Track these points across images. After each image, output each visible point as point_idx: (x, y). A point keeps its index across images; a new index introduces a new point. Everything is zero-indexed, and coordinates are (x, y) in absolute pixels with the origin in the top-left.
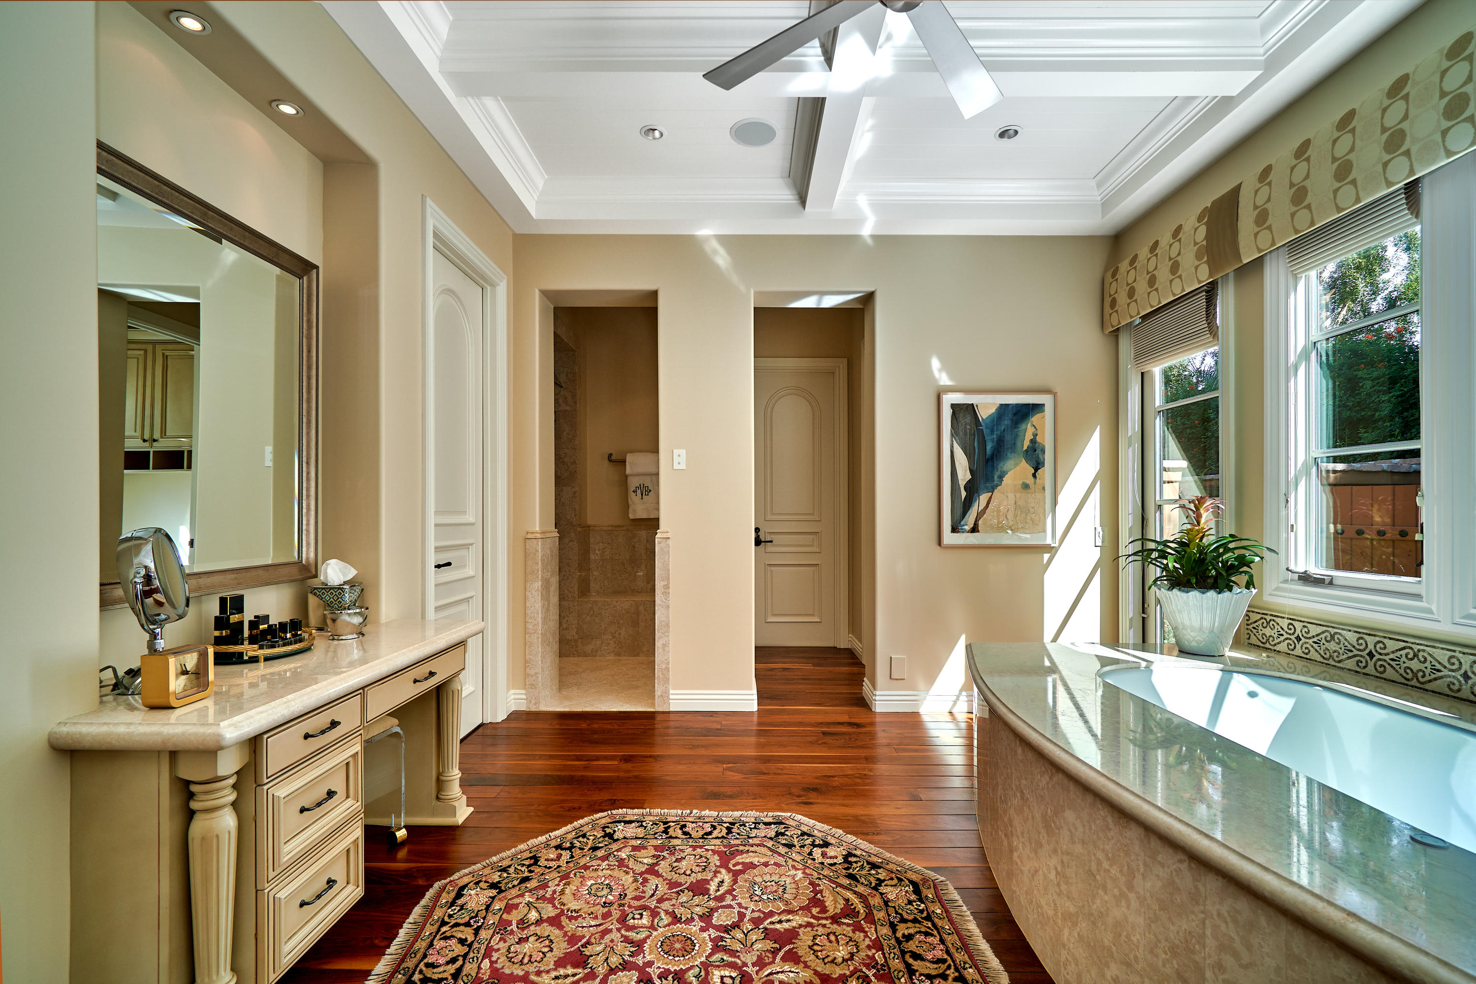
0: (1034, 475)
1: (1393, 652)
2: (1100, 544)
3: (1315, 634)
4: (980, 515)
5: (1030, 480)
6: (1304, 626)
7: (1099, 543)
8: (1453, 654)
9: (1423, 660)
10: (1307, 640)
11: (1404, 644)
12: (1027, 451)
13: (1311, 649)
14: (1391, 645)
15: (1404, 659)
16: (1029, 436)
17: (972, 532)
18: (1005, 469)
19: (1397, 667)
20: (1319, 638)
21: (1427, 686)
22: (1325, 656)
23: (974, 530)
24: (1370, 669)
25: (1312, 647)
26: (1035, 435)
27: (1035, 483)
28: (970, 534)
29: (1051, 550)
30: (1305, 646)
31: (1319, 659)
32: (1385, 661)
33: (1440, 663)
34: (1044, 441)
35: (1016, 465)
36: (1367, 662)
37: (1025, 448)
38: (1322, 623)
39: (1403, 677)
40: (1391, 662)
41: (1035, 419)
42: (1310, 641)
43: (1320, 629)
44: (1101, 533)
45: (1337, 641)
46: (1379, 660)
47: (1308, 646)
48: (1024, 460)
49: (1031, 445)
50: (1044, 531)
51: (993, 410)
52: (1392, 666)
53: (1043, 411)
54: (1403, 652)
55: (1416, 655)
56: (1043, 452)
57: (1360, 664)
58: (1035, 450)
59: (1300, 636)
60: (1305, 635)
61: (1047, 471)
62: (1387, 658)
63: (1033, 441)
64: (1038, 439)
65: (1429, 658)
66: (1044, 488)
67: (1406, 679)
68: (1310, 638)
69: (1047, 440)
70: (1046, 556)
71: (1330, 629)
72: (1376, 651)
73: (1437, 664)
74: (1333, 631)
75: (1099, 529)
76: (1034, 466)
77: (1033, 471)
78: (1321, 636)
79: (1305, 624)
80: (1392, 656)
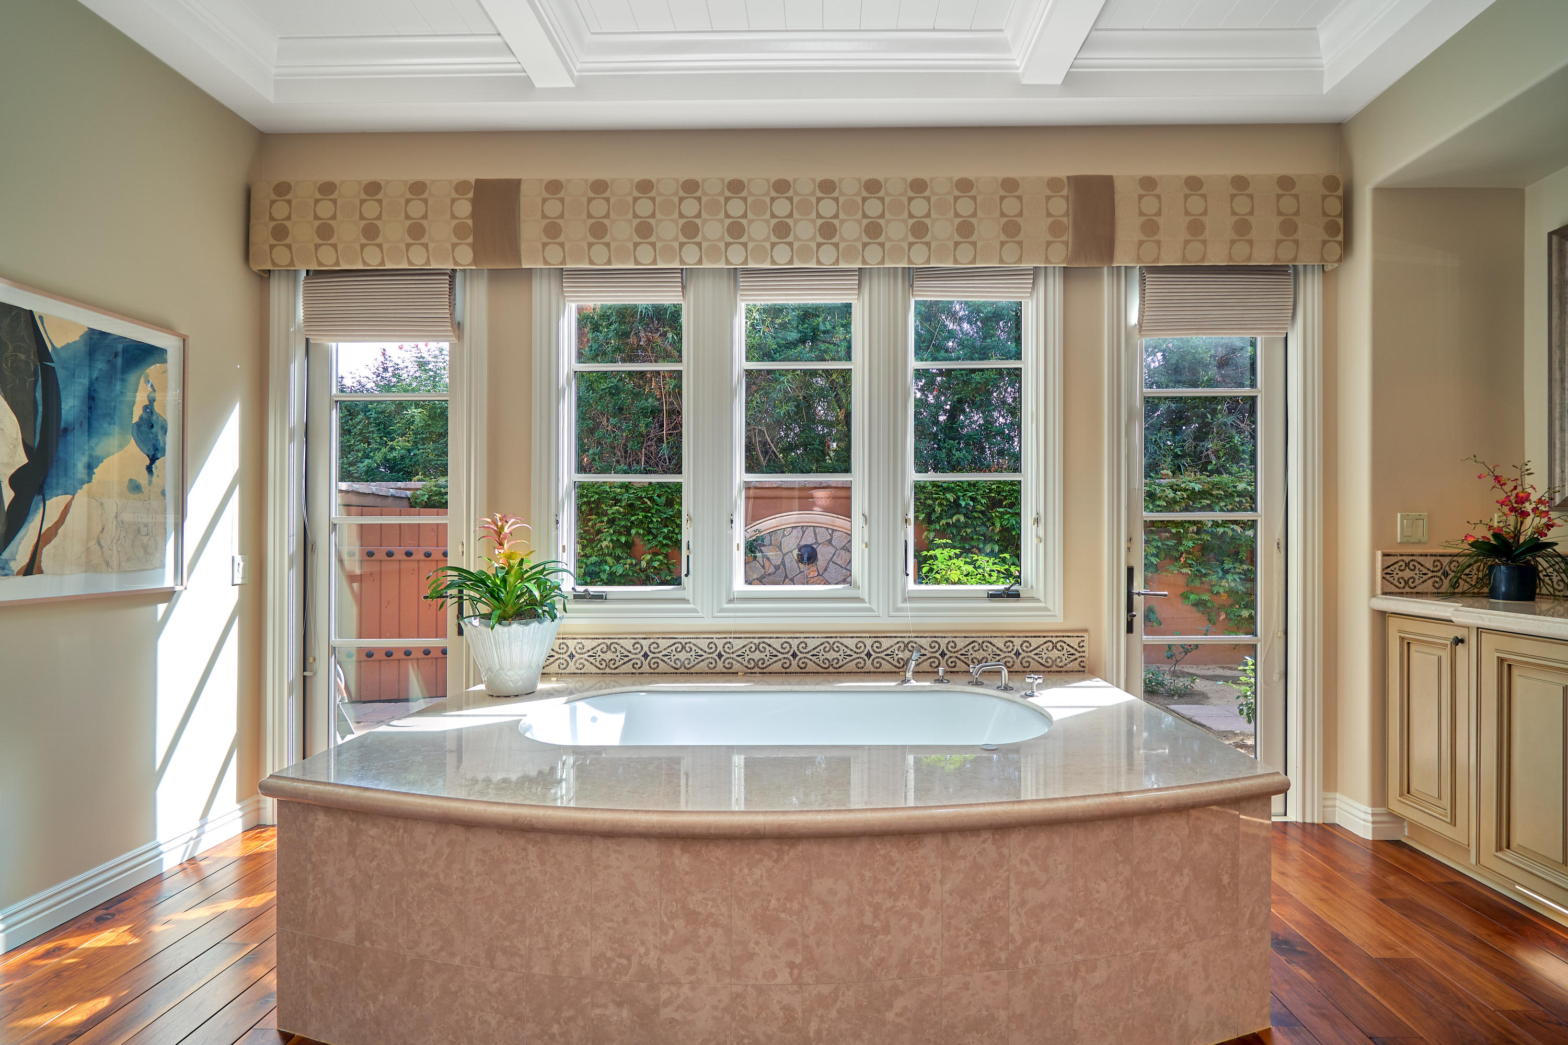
0: (149, 469)
1: (665, 649)
2: (240, 582)
3: (590, 648)
4: (43, 539)
5: (142, 477)
6: (579, 643)
7: (238, 580)
8: (712, 640)
9: (689, 650)
10: (581, 656)
11: (674, 641)
12: (138, 425)
13: (586, 663)
14: (663, 643)
15: (674, 653)
16: (141, 399)
17: (25, 575)
18: (98, 452)
19: (668, 661)
20: (595, 651)
21: (692, 671)
22: (601, 667)
23: (31, 568)
24: (646, 668)
25: (587, 661)
26: (152, 401)
27: (150, 483)
28: (21, 578)
29: (169, 596)
30: (579, 661)
31: (595, 670)
32: (658, 658)
33: (701, 650)
34: (165, 412)
35: (121, 447)
36: (642, 663)
37: (135, 419)
38: (596, 636)
39: (673, 667)
40: (664, 658)
41: (153, 370)
42: (585, 656)
43: (595, 643)
44: (242, 564)
45: (614, 650)
46: (653, 658)
47: (582, 661)
48: (132, 441)
49: (145, 416)
50: (163, 566)
51: (75, 337)
52: (664, 661)
53: (164, 361)
54: (673, 648)
55: (683, 648)
56: (164, 429)
57: (635, 666)
58: (152, 426)
59: (574, 653)
60: (579, 651)
61: (167, 463)
62: (660, 655)
63: (149, 409)
64: (157, 407)
65: (694, 648)
66: (163, 493)
67: (675, 668)
68: (585, 653)
69: (168, 410)
70: (162, 608)
71: (606, 641)
72: (650, 651)
73: (699, 651)
74: (609, 642)
75: (238, 559)
76: (151, 454)
77: (148, 462)
78: (596, 649)
79: (579, 641)
80: (664, 653)
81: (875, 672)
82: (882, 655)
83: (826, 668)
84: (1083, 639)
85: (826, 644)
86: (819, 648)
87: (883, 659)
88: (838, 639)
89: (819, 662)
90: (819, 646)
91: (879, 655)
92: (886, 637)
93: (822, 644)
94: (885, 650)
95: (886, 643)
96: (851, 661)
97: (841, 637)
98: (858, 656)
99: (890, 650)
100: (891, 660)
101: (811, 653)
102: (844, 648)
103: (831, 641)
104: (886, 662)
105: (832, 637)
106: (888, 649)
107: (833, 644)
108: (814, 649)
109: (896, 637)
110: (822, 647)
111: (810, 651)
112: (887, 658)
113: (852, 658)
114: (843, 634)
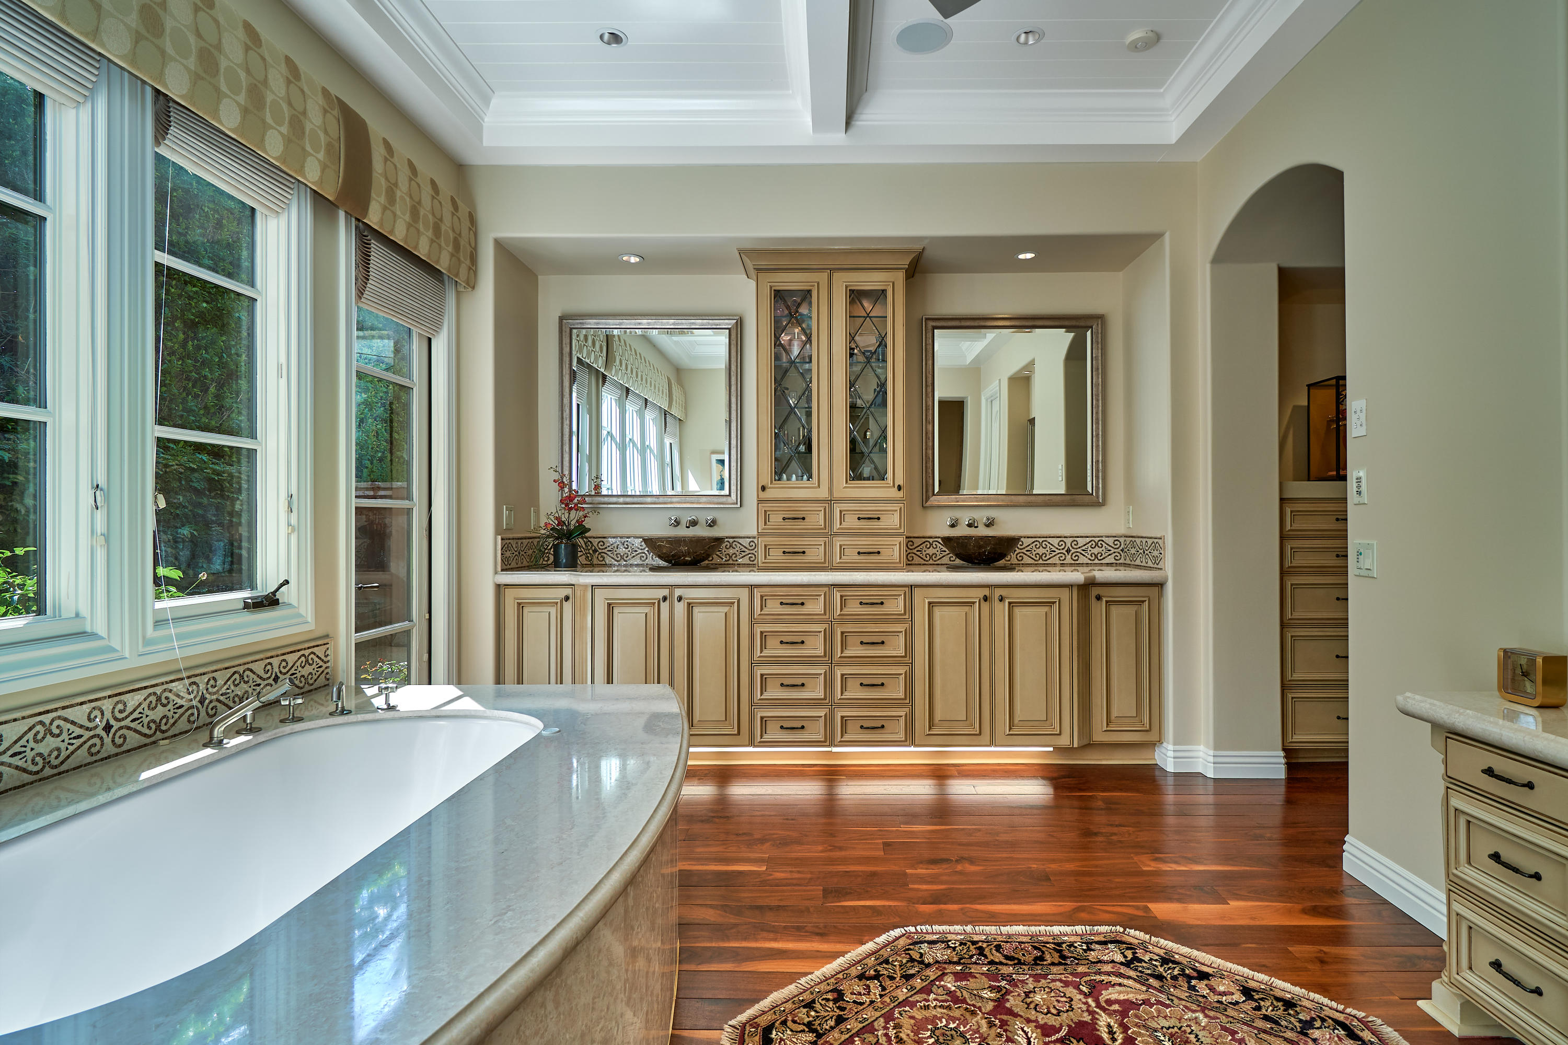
81: (117, 755)
82: (127, 722)
83: (37, 773)
84: (327, 646)
85: (39, 728)
86: (25, 739)
87: (129, 728)
88: (60, 713)
89: (24, 766)
90: (26, 733)
91: (123, 723)
92: (133, 691)
93: (30, 729)
94: (131, 713)
95: (132, 701)
96: (81, 745)
97: (64, 708)
98: (92, 733)
99: (138, 711)
100: (139, 728)
101: (10, 752)
102: (69, 726)
103: (47, 719)
104: (131, 733)
105: (48, 712)
106: (134, 710)
107: (51, 724)
108: (16, 742)
109: (145, 688)
110: (30, 735)
111: (8, 749)
112: (133, 725)
113: (82, 740)
114: (69, 701)
